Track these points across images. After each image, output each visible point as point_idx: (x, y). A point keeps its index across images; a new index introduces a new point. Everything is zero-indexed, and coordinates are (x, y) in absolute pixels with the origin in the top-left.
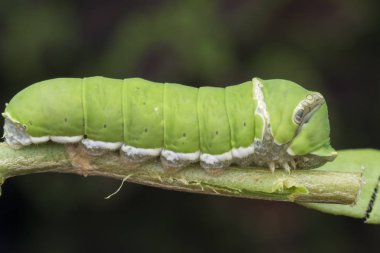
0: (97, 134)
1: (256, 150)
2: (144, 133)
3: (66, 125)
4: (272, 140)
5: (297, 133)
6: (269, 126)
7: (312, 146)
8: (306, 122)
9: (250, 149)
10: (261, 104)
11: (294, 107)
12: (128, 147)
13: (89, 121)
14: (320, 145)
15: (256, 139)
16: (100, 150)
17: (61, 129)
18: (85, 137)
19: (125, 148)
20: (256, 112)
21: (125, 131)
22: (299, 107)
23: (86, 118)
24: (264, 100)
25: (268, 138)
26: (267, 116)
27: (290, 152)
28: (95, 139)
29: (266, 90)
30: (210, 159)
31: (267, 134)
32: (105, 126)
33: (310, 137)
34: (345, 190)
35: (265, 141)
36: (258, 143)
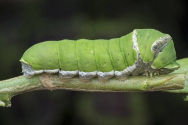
0: (66, 67)
1: (136, 66)
2: (87, 64)
3: (50, 63)
4: (142, 61)
5: (155, 57)
6: (140, 54)
7: (164, 63)
8: (161, 51)
9: (134, 66)
10: (135, 44)
11: (152, 44)
12: (81, 72)
13: (61, 60)
14: (168, 63)
15: (135, 61)
16: (68, 75)
17: (48, 66)
18: (61, 69)
19: (80, 73)
20: (133, 48)
21: (79, 64)
22: (155, 44)
23: (59, 59)
24: (137, 41)
25: (140, 60)
26: (138, 50)
27: (153, 67)
28: (65, 70)
29: (139, 36)
30: (119, 73)
31: (139, 58)
32: (69, 62)
33: (163, 59)
34: (177, 83)
35: (139, 62)
36: (136, 63)
